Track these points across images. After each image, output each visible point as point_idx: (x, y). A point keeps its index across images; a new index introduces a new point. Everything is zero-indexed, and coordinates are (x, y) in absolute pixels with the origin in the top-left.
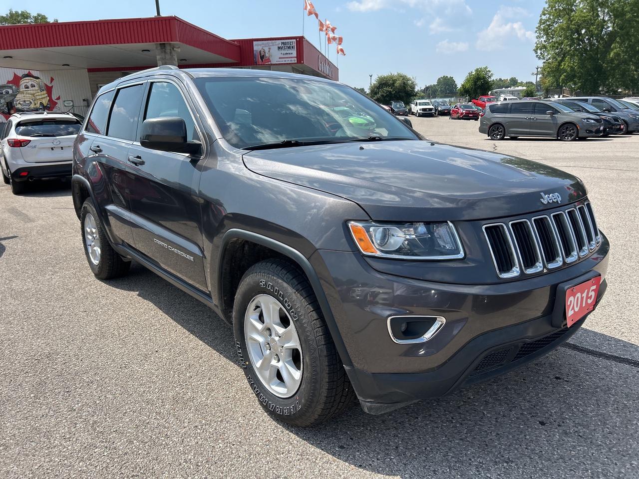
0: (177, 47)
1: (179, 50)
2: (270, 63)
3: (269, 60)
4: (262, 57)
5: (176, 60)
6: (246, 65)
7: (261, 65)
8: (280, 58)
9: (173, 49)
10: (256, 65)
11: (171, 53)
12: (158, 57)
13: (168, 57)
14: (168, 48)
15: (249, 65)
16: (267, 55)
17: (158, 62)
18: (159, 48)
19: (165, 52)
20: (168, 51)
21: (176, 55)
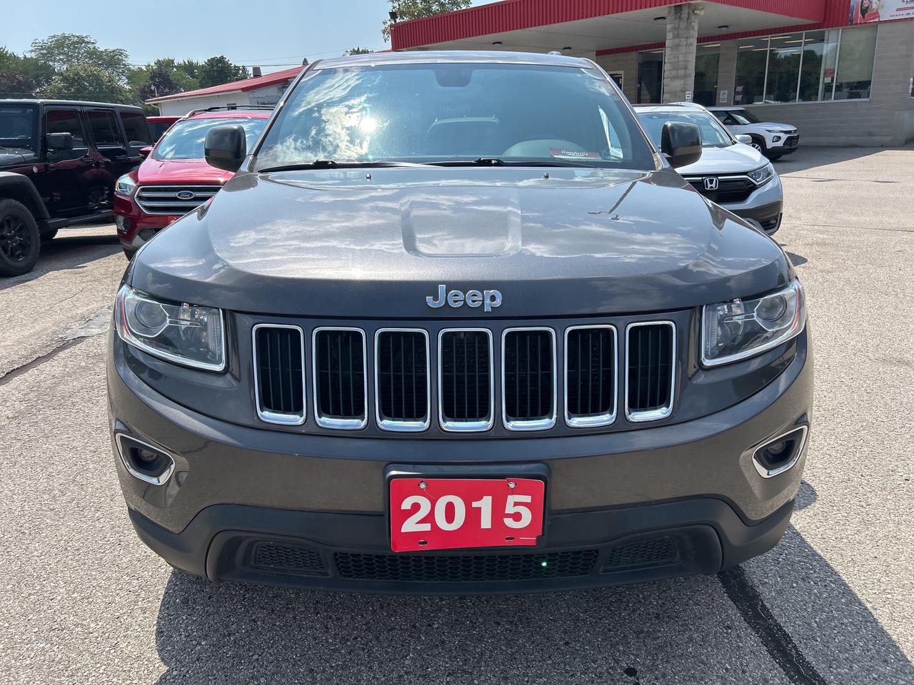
0: (700, 8)
1: (702, 13)
2: (877, 20)
3: (876, 14)
4: (864, 11)
5: (696, 29)
6: (833, 27)
7: (861, 23)
8: (898, 10)
9: (693, 11)
10: (852, 24)
11: (689, 17)
12: (669, 27)
13: (683, 25)
14: (685, 11)
15: (837, 26)
16: (874, 6)
17: (668, 34)
18: (673, 12)
19: (680, 18)
20: (685, 16)
21: (697, 22)
